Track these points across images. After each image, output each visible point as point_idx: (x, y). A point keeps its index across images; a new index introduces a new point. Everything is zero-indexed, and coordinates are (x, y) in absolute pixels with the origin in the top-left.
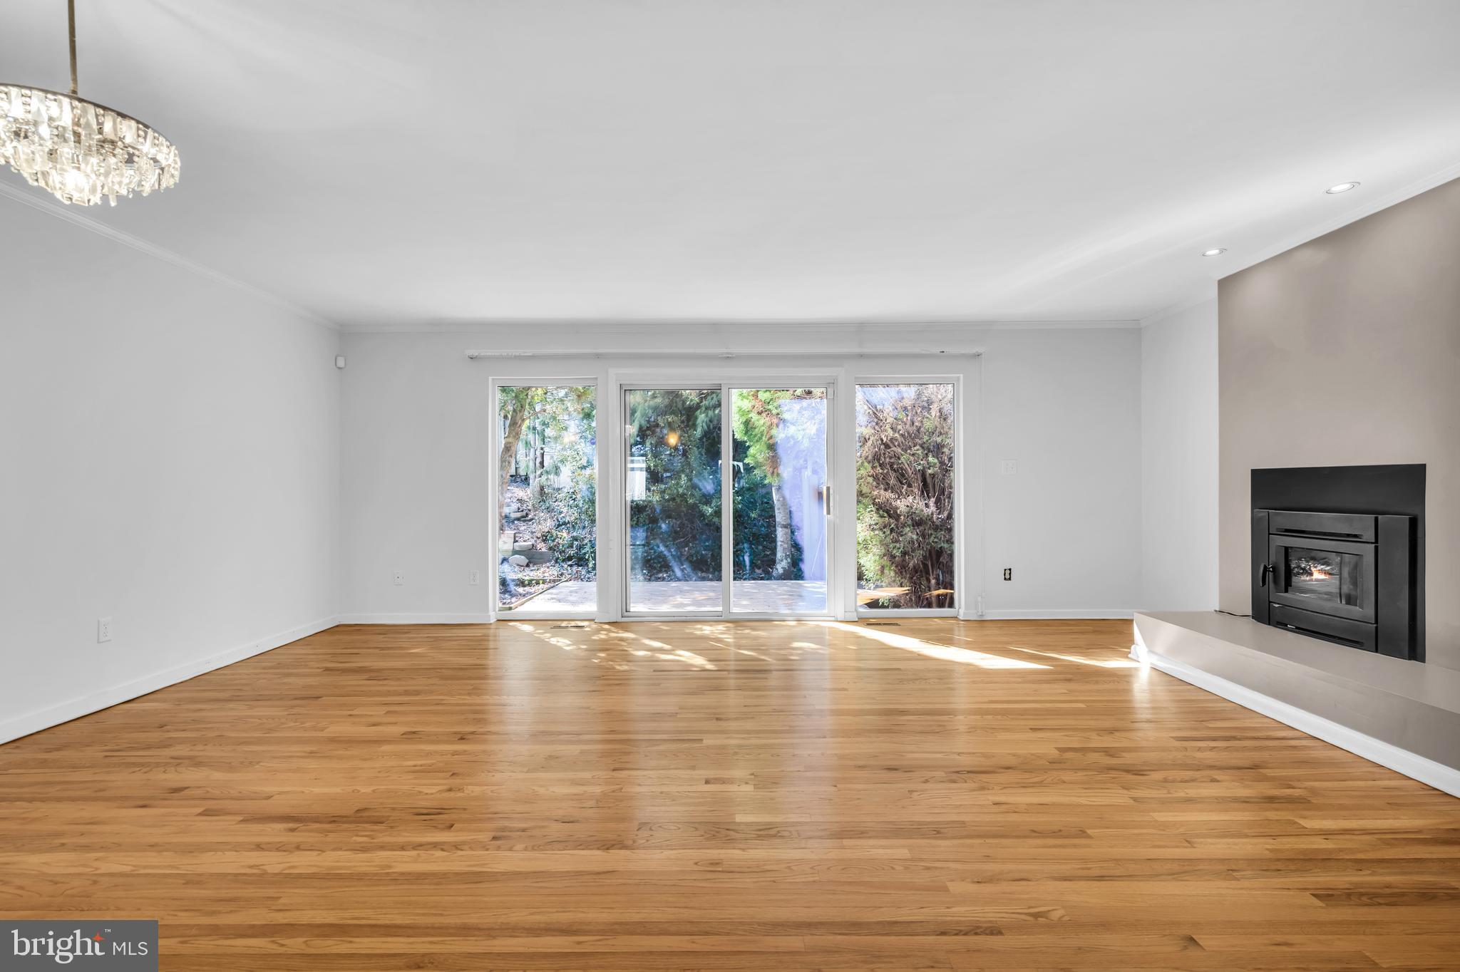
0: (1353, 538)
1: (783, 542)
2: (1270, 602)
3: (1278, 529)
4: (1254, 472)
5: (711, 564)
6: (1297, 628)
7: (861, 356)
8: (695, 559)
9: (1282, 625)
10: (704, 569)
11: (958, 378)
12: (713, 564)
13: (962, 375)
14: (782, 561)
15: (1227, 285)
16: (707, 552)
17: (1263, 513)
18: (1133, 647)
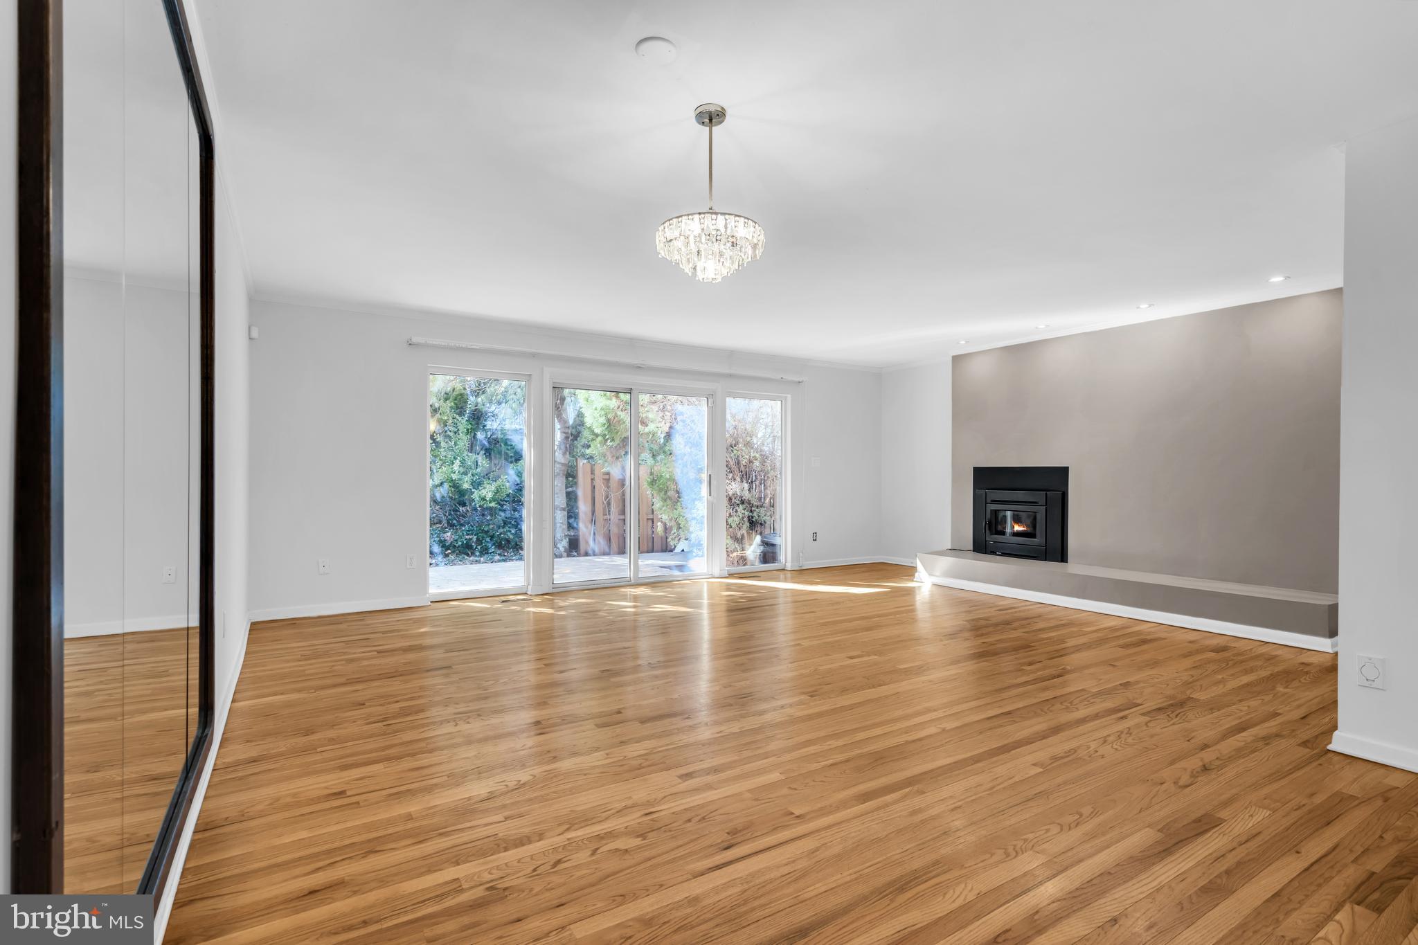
0: (1034, 503)
1: (562, 523)
2: (986, 541)
3: (992, 501)
4: (976, 469)
5: (476, 548)
6: (1002, 553)
7: (731, 376)
8: (460, 543)
9: (993, 553)
10: (470, 553)
11: (786, 398)
12: (479, 547)
13: (789, 396)
14: (562, 540)
15: (957, 359)
16: (471, 537)
17: (983, 492)
18: (916, 575)
